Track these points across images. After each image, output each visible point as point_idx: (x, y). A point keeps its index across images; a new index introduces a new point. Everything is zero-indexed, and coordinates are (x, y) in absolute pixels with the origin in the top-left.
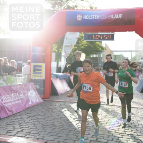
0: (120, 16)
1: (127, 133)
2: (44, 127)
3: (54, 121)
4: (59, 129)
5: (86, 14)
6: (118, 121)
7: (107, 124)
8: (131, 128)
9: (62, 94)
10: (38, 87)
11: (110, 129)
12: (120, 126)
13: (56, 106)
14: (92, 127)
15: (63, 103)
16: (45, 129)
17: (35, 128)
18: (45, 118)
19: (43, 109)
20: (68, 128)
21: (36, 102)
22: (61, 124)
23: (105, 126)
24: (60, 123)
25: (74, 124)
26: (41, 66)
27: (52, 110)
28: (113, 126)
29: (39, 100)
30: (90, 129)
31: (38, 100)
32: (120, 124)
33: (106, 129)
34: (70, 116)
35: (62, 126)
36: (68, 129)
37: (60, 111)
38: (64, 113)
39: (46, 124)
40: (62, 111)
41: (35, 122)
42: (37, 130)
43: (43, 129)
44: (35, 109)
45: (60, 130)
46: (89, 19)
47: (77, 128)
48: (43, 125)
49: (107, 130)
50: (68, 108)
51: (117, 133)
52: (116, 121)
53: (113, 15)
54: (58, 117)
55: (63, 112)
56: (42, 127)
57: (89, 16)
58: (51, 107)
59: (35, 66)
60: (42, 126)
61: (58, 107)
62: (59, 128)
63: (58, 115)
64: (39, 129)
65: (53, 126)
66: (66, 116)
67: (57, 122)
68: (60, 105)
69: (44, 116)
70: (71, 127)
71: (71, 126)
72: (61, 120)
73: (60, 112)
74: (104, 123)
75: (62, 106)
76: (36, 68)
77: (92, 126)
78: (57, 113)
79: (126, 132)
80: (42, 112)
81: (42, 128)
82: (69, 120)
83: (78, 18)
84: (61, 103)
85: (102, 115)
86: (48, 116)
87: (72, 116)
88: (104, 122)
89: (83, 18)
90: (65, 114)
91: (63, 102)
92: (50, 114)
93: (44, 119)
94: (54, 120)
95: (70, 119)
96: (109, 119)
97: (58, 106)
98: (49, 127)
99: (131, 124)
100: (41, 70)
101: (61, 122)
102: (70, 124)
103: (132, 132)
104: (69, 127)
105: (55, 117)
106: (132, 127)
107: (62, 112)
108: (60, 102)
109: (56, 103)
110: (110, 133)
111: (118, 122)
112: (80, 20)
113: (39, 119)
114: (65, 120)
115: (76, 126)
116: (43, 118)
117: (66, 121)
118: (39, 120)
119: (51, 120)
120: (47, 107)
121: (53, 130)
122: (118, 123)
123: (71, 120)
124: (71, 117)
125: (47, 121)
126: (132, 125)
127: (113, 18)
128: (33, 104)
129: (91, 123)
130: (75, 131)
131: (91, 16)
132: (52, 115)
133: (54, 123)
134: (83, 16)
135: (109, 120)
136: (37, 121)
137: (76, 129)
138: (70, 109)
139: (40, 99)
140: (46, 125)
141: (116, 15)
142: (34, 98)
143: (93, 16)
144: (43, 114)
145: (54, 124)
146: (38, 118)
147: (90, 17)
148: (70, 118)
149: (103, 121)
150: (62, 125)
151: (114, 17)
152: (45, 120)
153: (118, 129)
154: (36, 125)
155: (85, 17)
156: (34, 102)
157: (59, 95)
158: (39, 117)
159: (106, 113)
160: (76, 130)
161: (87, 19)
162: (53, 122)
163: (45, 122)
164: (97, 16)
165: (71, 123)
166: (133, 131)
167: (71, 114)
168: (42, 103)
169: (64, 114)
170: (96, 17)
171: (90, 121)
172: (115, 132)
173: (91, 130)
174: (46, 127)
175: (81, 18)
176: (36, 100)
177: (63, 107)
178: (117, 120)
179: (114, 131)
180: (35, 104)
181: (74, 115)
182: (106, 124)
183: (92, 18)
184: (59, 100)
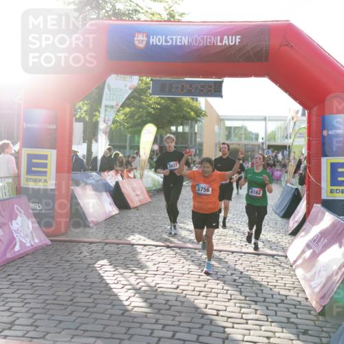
0: (235, 40)
1: (244, 316)
2: (48, 307)
3: (73, 293)
4: (84, 311)
5: (155, 34)
6: (226, 288)
7: (200, 297)
8: (254, 303)
9: (97, 224)
10: (38, 207)
11: (206, 308)
12: (231, 299)
13: (81, 253)
14: (166, 304)
15: (100, 246)
16: (51, 312)
17: (27, 312)
18: (52, 284)
19: (48, 262)
20: (107, 309)
21: (32, 245)
22: (91, 300)
23: (196, 301)
24: (90, 297)
25: (122, 298)
26: (45, 157)
27: (72, 264)
28: (213, 301)
29: (40, 240)
30: (159, 310)
31: (37, 241)
32: (231, 295)
33: (197, 308)
34: (115, 278)
35: (94, 305)
36: (107, 312)
37: (91, 267)
38: (100, 272)
39: (54, 299)
40: (96, 266)
41: (27, 296)
42: (31, 317)
43: (45, 313)
44: (28, 263)
45: (86, 314)
46: (164, 44)
47: (130, 308)
48: (47, 302)
49: (199, 311)
50: (110, 258)
51: (222, 316)
52: (221, 288)
53: (219, 38)
54: (84, 281)
55: (98, 269)
56: (44, 308)
57: (164, 37)
58: (68, 257)
59: (30, 157)
60: (44, 305)
61: (85, 256)
62: (85, 308)
63: (85, 277)
64: (35, 314)
65: (71, 305)
66: (105, 278)
67: (82, 295)
68: (92, 252)
69: (51, 279)
70: (114, 306)
71: (114, 303)
72: (90, 289)
73: (89, 270)
74: (193, 293)
75: (97, 255)
76: (34, 161)
77: (164, 302)
78: (82, 272)
79: (244, 313)
80: (46, 270)
81: (44, 311)
82: (111, 289)
83: (136, 43)
84: (93, 247)
85: (189, 276)
86: (61, 281)
87: (119, 279)
88: (194, 290)
89: (148, 42)
90: (102, 275)
91: (99, 242)
92: (66, 274)
93: (51, 287)
94: (73, 290)
95: (112, 286)
96: (206, 283)
97: (87, 254)
98: (62, 307)
99: (256, 294)
100: (45, 166)
101: (92, 294)
102: (112, 298)
103: (256, 314)
104: (110, 306)
105: (76, 282)
106: (256, 302)
107: (94, 270)
108: (91, 243)
109: (83, 246)
110: (205, 317)
111: (225, 292)
112: (141, 46)
113: (36, 288)
114: (102, 289)
115: (126, 303)
116: (47, 285)
117: (105, 292)
118: (36, 290)
119: (66, 291)
120: (59, 257)
121: (70, 314)
122: (227, 293)
123: (116, 289)
124: (116, 282)
125: (57, 293)
126: (257, 296)
127: (219, 44)
128: (25, 250)
129: (163, 294)
130: (123, 314)
131: (168, 38)
132: (70, 276)
133: (75, 297)
134: (148, 37)
135: (205, 287)
136: (32, 294)
137: (127, 311)
138: (116, 260)
139: (43, 237)
140: (54, 302)
141: (226, 37)
142: (27, 236)
143: (172, 39)
144: (48, 274)
145: (75, 300)
146: (35, 285)
147: (166, 41)
148: (114, 283)
149: (193, 288)
150: (93, 302)
151: (221, 41)
152: (52, 292)
153: (224, 308)
154: (29, 303)
155: (154, 41)
156: (28, 245)
157: (91, 225)
158: (38, 282)
159: (200, 271)
160: (127, 314)
161: (158, 44)
162: (71, 296)
163: (53, 294)
164: (181, 39)
165: (116, 295)
166: (258, 312)
167: (116, 273)
168: (47, 246)
169: (100, 274)
170: (178, 40)
171: (160, 290)
172: (217, 315)
173: (162, 312)
174: (53, 307)
175: (144, 42)
176: (33, 239)
177: (98, 257)
178: (223, 287)
179: (215, 312)
180: (28, 249)
181: (124, 277)
182: (199, 295)
183: (169, 44)
184: (89, 238)
